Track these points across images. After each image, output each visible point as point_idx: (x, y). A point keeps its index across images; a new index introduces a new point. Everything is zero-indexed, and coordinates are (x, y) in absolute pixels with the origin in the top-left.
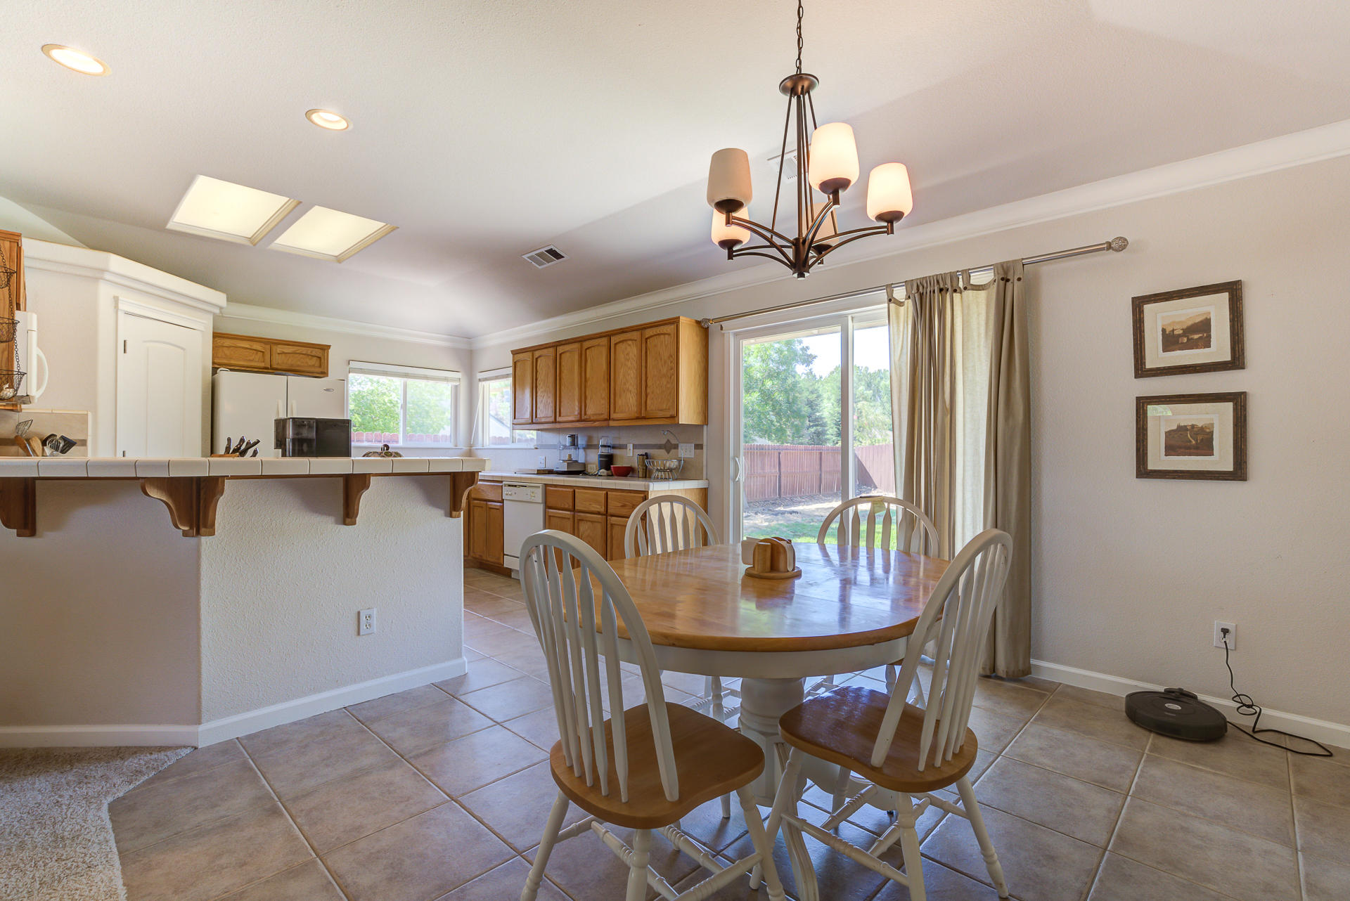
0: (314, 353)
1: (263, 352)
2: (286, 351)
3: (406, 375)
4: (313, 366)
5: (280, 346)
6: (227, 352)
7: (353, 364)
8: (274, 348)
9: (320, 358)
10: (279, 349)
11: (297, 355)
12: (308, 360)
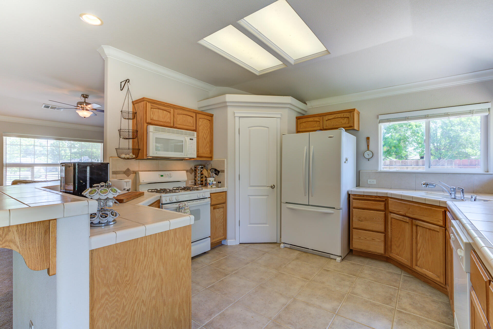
0: (345, 116)
1: (319, 121)
2: (330, 118)
3: (426, 117)
4: (345, 123)
5: (327, 116)
6: (304, 124)
7: (381, 117)
8: (324, 117)
9: (348, 118)
10: (326, 118)
11: (336, 119)
12: (342, 120)
